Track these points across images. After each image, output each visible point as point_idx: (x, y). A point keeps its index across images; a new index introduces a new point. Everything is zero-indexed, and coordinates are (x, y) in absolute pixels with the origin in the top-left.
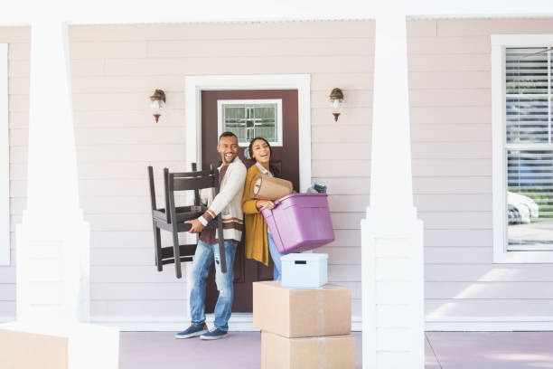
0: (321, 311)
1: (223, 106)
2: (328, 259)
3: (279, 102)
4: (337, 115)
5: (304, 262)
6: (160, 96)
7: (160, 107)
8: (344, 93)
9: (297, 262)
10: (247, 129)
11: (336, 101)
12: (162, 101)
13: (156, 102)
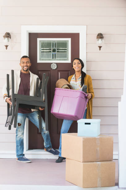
0: (98, 149)
1: (40, 41)
2: (101, 122)
3: (69, 40)
4: (100, 47)
5: (90, 124)
6: (8, 35)
7: (8, 41)
8: (104, 36)
9: (86, 124)
10: (52, 53)
11: (100, 40)
12: (9, 38)
13: (6, 39)
